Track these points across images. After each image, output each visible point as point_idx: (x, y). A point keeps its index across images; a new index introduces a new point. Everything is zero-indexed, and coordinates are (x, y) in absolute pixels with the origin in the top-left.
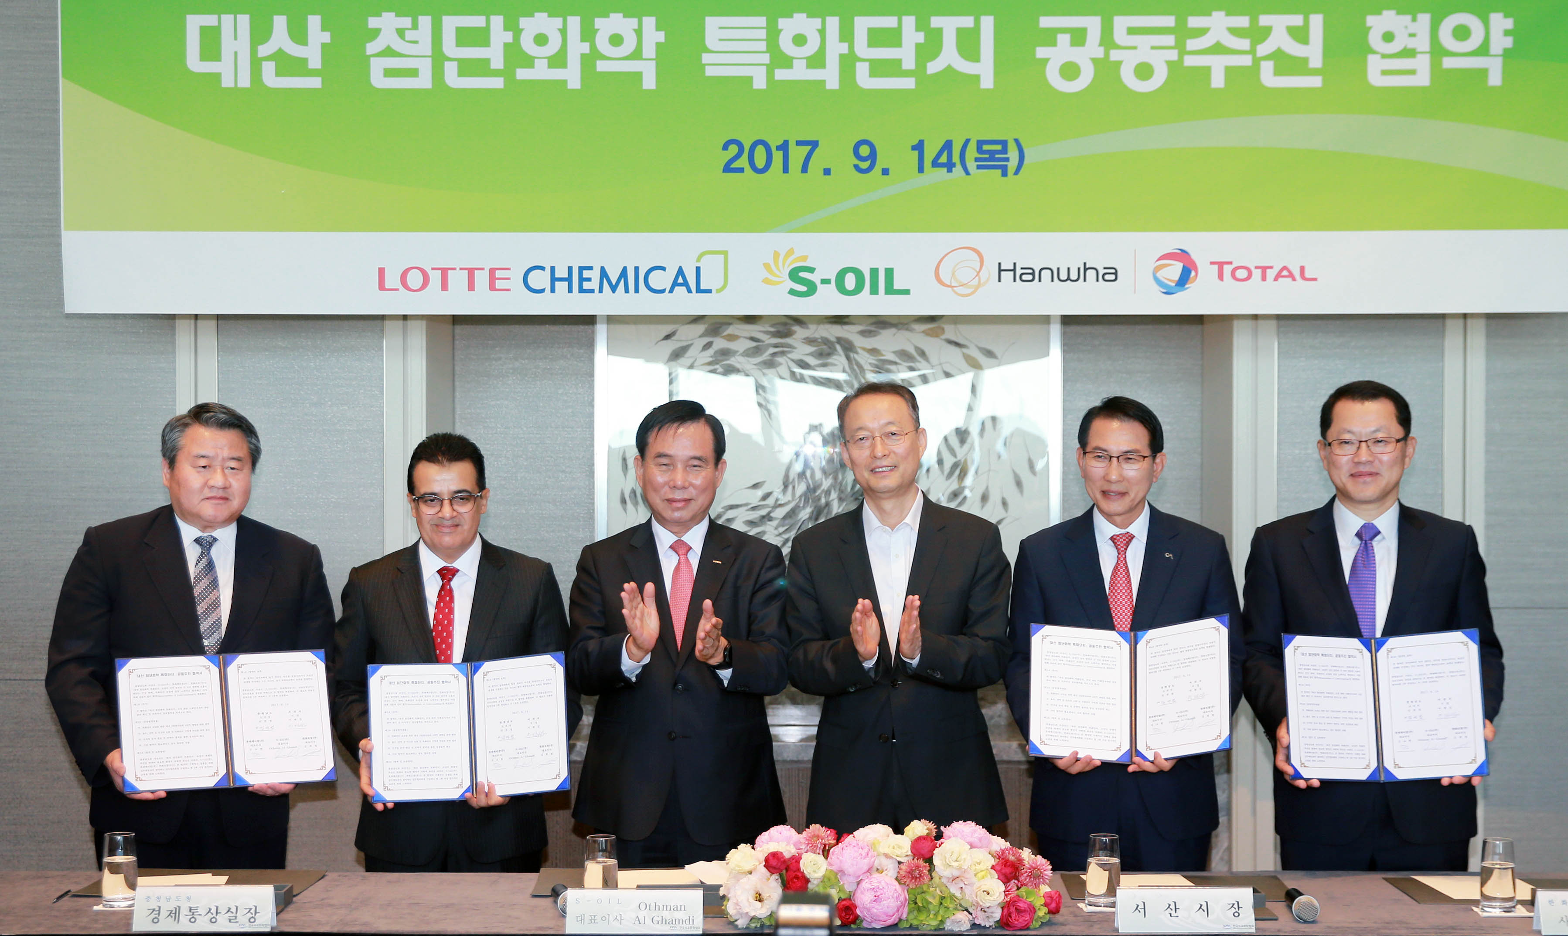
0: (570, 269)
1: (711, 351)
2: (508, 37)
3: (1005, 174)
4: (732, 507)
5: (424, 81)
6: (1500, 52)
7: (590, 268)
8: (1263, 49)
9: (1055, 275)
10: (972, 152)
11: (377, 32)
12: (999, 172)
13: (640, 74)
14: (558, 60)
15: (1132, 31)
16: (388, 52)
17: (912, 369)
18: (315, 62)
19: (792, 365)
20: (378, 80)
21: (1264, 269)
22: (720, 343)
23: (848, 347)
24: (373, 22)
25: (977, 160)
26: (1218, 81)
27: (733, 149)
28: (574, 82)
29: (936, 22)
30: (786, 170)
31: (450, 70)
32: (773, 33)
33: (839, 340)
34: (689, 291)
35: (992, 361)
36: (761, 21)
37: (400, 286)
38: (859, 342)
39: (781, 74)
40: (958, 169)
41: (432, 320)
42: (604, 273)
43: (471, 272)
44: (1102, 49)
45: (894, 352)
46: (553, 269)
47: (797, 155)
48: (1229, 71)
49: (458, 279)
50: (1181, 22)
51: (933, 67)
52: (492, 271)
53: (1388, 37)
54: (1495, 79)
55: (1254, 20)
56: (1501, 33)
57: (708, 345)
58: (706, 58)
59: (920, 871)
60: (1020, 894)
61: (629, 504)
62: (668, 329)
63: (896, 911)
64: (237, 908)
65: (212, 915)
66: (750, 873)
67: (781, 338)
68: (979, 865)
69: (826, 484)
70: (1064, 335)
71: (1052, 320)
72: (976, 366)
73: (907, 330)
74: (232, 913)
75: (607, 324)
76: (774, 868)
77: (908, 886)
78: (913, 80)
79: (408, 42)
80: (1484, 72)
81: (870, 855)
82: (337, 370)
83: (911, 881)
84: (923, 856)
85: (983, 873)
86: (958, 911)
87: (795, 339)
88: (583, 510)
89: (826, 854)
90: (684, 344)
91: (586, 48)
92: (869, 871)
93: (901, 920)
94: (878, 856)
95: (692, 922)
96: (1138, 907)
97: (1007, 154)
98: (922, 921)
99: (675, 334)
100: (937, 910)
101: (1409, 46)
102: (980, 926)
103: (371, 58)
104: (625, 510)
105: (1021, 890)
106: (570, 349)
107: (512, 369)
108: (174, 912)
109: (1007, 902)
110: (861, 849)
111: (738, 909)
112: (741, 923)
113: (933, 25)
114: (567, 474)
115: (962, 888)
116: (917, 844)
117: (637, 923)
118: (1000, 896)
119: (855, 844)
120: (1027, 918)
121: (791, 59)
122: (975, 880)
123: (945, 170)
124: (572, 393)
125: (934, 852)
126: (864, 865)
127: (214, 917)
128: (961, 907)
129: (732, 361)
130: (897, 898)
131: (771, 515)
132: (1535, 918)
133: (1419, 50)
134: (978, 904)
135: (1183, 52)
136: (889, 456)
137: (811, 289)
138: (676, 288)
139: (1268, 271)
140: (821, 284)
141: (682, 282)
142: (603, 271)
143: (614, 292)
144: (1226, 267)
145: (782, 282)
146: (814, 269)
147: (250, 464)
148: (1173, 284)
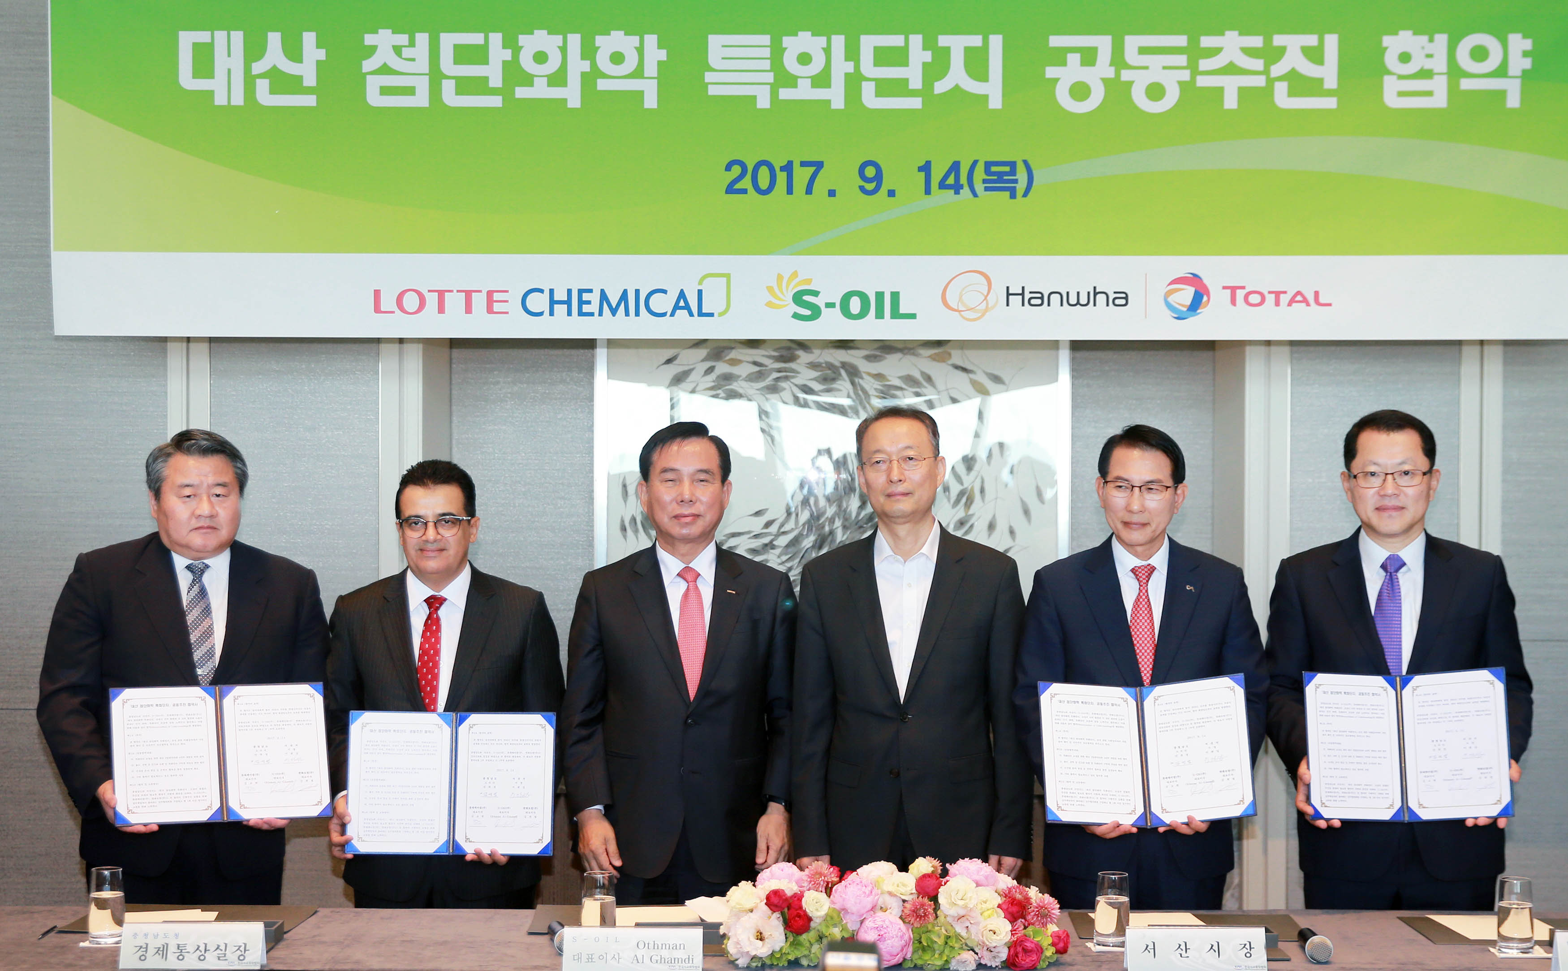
0: (569, 292)
1: (713, 376)
2: (507, 55)
3: (1013, 196)
4: (735, 534)
5: (421, 99)
6: (1518, 73)
7: (590, 291)
8: (1277, 70)
9: (1064, 299)
10: (979, 174)
11: (373, 49)
12: (1008, 194)
13: (642, 93)
14: (558, 79)
15: (1143, 51)
16: (385, 70)
17: (918, 395)
18: (310, 80)
19: (796, 390)
20: (374, 98)
21: (1278, 294)
22: (722, 368)
23: (853, 372)
24: (369, 39)
25: (985, 181)
26: (1231, 102)
27: (736, 170)
28: (574, 102)
29: (943, 41)
30: (790, 191)
31: (448, 87)
32: (777, 53)
33: (844, 365)
34: (691, 315)
35: (1000, 387)
36: (766, 39)
37: (395, 309)
38: (864, 366)
39: (785, 94)
40: (966, 191)
41: (429, 344)
42: (603, 296)
43: (468, 294)
44: (1113, 69)
45: (900, 378)
46: (552, 291)
47: (802, 175)
48: (1243, 92)
49: (455, 302)
50: (1194, 41)
51: (941, 87)
52: (490, 294)
53: (1405, 58)
54: (1513, 101)
55: (1268, 40)
56: (1520, 54)
57: (710, 370)
58: (709, 77)
59: (925, 909)
60: (1027, 933)
61: (629, 532)
62: (669, 353)
63: (900, 948)
64: (226, 945)
65: (201, 951)
66: (751, 911)
67: (785, 362)
68: (985, 902)
69: (830, 511)
70: (1073, 360)
71: (1061, 346)
72: (983, 391)
73: (914, 354)
74: (221, 950)
75: (608, 348)
76: (776, 906)
77: (912, 924)
78: (919, 100)
79: (405, 59)
80: (1501, 95)
81: (873, 893)
82: (331, 394)
83: (916, 919)
84: (927, 893)
85: (989, 912)
86: (964, 950)
87: (799, 364)
88: (583, 538)
89: (828, 891)
90: (686, 368)
91: (586, 66)
92: (873, 909)
93: (904, 959)
94: (882, 893)
95: (691, 962)
96: (1147, 946)
97: (1015, 175)
98: (926, 960)
99: (676, 359)
100: (942, 948)
101: (1426, 67)
102: (986, 965)
103: (368, 77)
104: (625, 537)
105: (1027, 929)
106: (569, 373)
107: (510, 393)
108: (161, 949)
109: (1014, 941)
110: (864, 887)
111: (739, 946)
112: (742, 962)
113: (940, 44)
114: (566, 501)
115: (967, 927)
116: (922, 881)
117: (635, 962)
118: (1006, 935)
119: (858, 882)
120: (1034, 957)
121: (796, 78)
122: (981, 919)
123: (952, 191)
124: (571, 418)
125: (940, 890)
126: (868, 902)
127: (202, 955)
128: (966, 945)
129: (735, 386)
130: (902, 937)
131: (774, 543)
132: (1553, 959)
133: (1436, 71)
134: (984, 943)
135: (1195, 72)
136: (905, 481)
137: (816, 312)
138: (678, 311)
139: (1282, 296)
140: (826, 307)
141: (684, 305)
142: (603, 294)
143: (614, 315)
144: (1238, 291)
145: (787, 305)
146: (819, 292)
147: (237, 490)
148: (1185, 309)
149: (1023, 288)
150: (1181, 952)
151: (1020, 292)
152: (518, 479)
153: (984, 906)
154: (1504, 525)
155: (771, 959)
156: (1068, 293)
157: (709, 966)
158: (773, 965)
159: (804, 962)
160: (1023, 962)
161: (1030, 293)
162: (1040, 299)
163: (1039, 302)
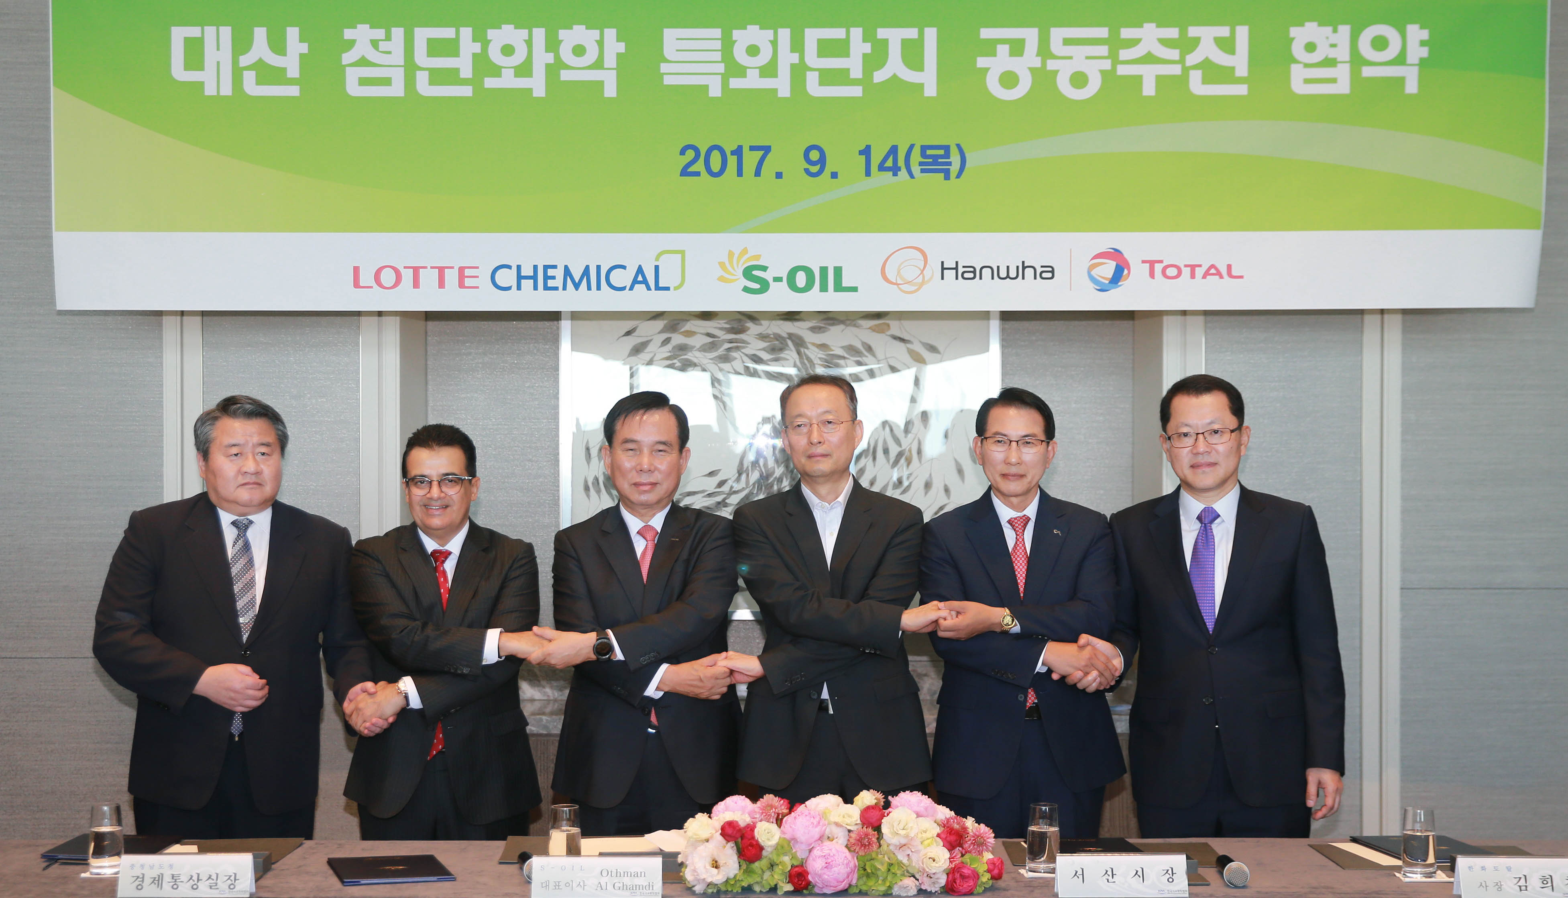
0: (535, 268)
1: (669, 347)
2: (477, 48)
3: (947, 177)
4: (693, 492)
5: (397, 90)
6: (1417, 61)
7: (555, 267)
8: (1192, 59)
9: (995, 273)
10: (916, 157)
11: (352, 43)
12: (942, 175)
13: (602, 83)
14: (524, 70)
15: (1067, 42)
16: (363, 62)
17: (860, 364)
18: (293, 72)
19: (745, 359)
20: (353, 89)
21: (1193, 268)
22: (677, 339)
23: (799, 343)
24: (348, 34)
25: (921, 164)
26: (1149, 89)
27: (691, 154)
28: (540, 91)
29: (882, 33)
30: (740, 173)
31: (422, 78)
32: (728, 44)
33: (791, 336)
34: (649, 288)
35: (935, 356)
36: (717, 33)
37: (374, 284)
38: (810, 338)
39: (735, 83)
40: (903, 173)
41: (406, 316)
42: (567, 272)
43: (441, 270)
44: (1040, 58)
45: (842, 347)
46: (519, 267)
47: (751, 159)
48: (1160, 80)
49: (429, 278)
50: (1114, 33)
51: (879, 76)
52: (462, 270)
53: (1310, 47)
54: (1412, 87)
55: (1183, 32)
56: (1417, 43)
57: (667, 341)
58: (664, 68)
59: (869, 839)
60: (964, 861)
61: (592, 491)
62: (628, 325)
63: (846, 875)
64: (217, 875)
65: (194, 881)
66: (707, 841)
67: (736, 333)
68: (925, 832)
70: (1003, 331)
71: (991, 315)
72: (920, 360)
73: (855, 326)
74: (213, 880)
75: (572, 320)
76: (730, 836)
77: (857, 852)
78: (860, 88)
79: (381, 52)
80: (1400, 81)
81: (821, 824)
82: (315, 364)
83: (860, 848)
84: (871, 823)
85: (929, 841)
86: (906, 876)
87: (748, 335)
88: (549, 497)
89: (779, 822)
90: (644, 339)
91: (550, 58)
92: (821, 838)
93: (850, 885)
94: (829, 824)
95: (651, 888)
96: (1076, 872)
97: (949, 158)
98: (871, 886)
99: (635, 331)
100: (885, 875)
101: (1330, 56)
102: (926, 890)
103: (347, 68)
104: (588, 496)
105: (965, 857)
106: (536, 345)
107: (481, 363)
108: (157, 879)
109: (952, 868)
110: (812, 819)
111: (696, 874)
112: (699, 889)
113: (879, 37)
114: (534, 463)
115: (909, 855)
116: (866, 812)
117: (599, 888)
118: (945, 862)
119: (807, 814)
120: (971, 883)
121: (745, 68)
122: (921, 847)
123: (891, 173)
124: (537, 387)
125: (883, 821)
126: (816, 832)
127: (195, 884)
128: (908, 872)
129: (690, 356)
130: (847, 864)
131: (726, 501)
132: (1455, 883)
133: (1339, 60)
134: (924, 869)
135: (1116, 62)
136: (824, 443)
137: (764, 286)
138: (636, 285)
139: (1197, 269)
140: (774, 281)
141: (642, 280)
142: (567, 269)
143: (577, 289)
144: (1157, 265)
145: (737, 280)
146: (767, 267)
147: (278, 450)
148: (1107, 282)
149: (957, 263)
150: (1108, 877)
151: (954, 266)
152: (489, 443)
153: (924, 835)
154: (1403, 482)
155: (726, 886)
156: (998, 267)
157: (668, 892)
158: (727, 891)
159: (757, 888)
160: (961, 888)
161: (964, 267)
162: (972, 273)
163: (971, 275)
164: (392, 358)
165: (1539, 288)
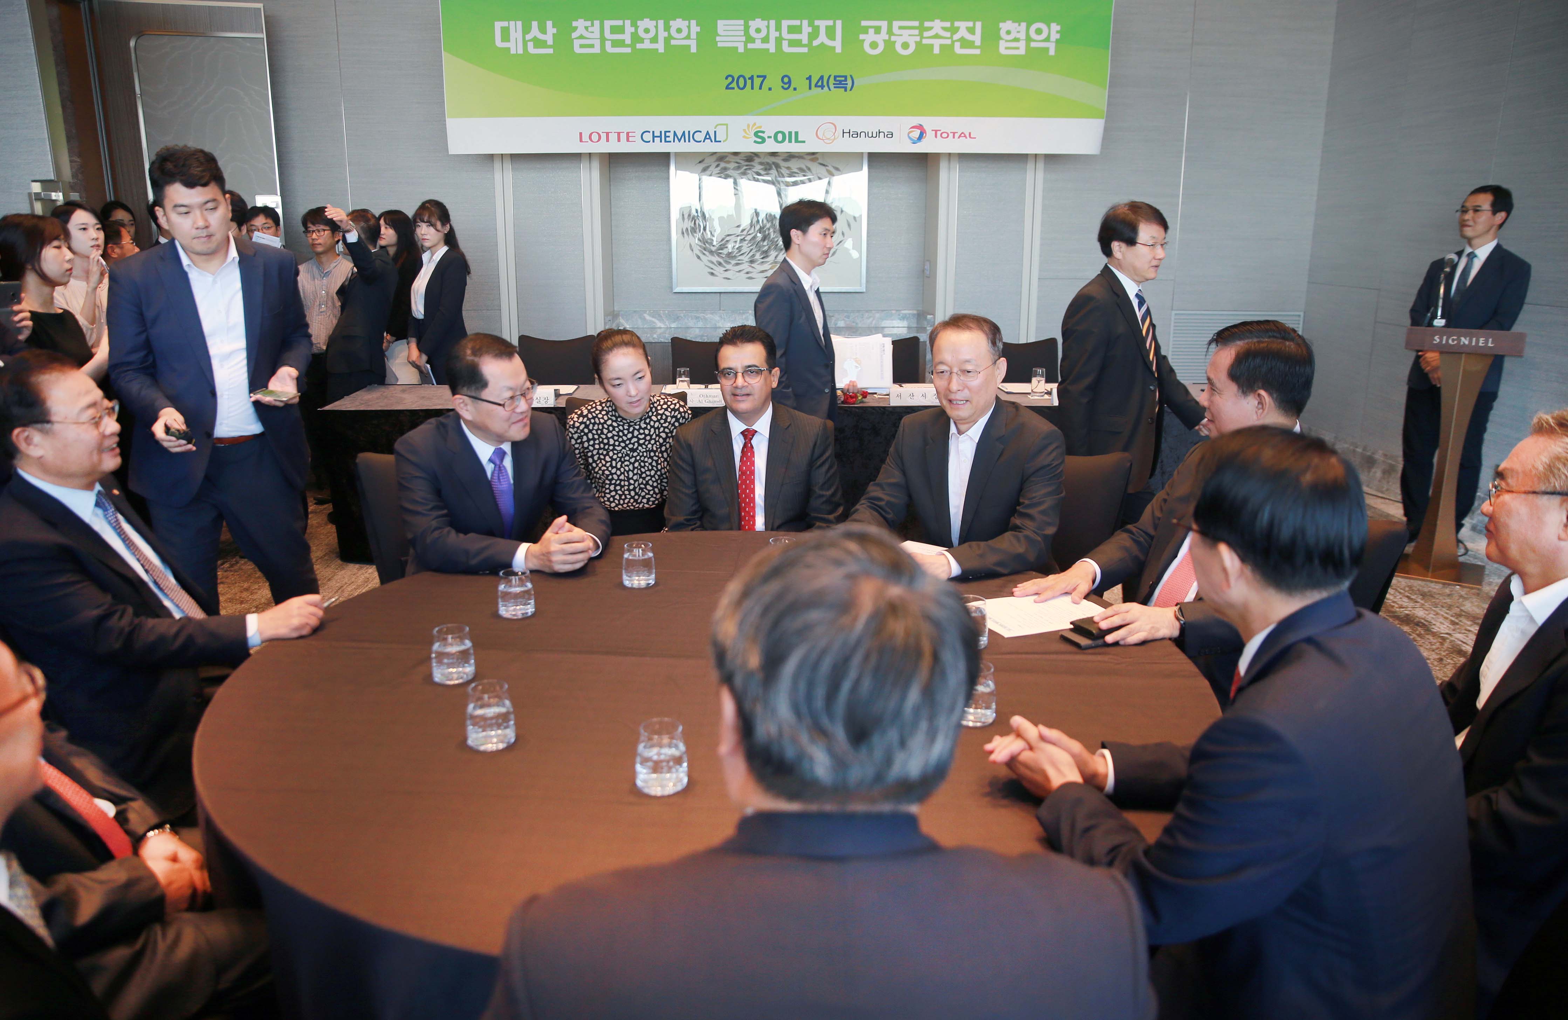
0: (661, 132)
1: (719, 168)
2: (633, 30)
3: (846, 90)
4: (728, 235)
5: (597, 50)
6: (1054, 40)
7: (670, 132)
8: (956, 37)
9: (867, 135)
10: (832, 81)
11: (576, 28)
12: (843, 89)
13: (690, 46)
14: (654, 40)
15: (900, 28)
16: (581, 37)
17: (804, 176)
18: (550, 42)
19: (754, 174)
20: (577, 50)
21: (954, 133)
22: (723, 165)
23: (777, 166)
24: (574, 24)
25: (834, 84)
26: (936, 50)
27: (730, 79)
28: (661, 50)
29: (817, 23)
30: (752, 88)
31: (608, 44)
32: (747, 28)
33: (774, 163)
34: (712, 141)
35: (838, 172)
36: (742, 22)
37: (589, 140)
38: (782, 164)
39: (750, 46)
40: (826, 88)
41: (601, 155)
42: (675, 134)
43: (619, 134)
44: (888, 35)
45: (797, 168)
46: (653, 132)
47: (757, 81)
48: (942, 47)
49: (613, 137)
50: (921, 24)
51: (815, 43)
52: (628, 133)
53: (1008, 33)
54: (1052, 52)
55: (952, 24)
56: (1055, 32)
57: (718, 166)
58: (718, 39)
61: (685, 234)
62: (701, 159)
67: (750, 162)
69: (768, 225)
70: (869, 161)
71: (864, 155)
72: (831, 174)
73: (803, 158)
75: (676, 157)
78: (807, 49)
79: (589, 32)
80: (1047, 49)
87: (755, 163)
88: (666, 237)
90: (707, 165)
91: (666, 34)
97: (846, 82)
99: (704, 161)
101: (1017, 37)
103: (575, 40)
104: (683, 237)
106: (660, 168)
113: (815, 24)
121: (755, 39)
123: (820, 88)
124: (660, 187)
129: (728, 172)
133: (1021, 39)
135: (922, 37)
137: (763, 141)
138: (706, 140)
139: (956, 134)
140: (768, 138)
141: (709, 137)
143: (679, 142)
144: (938, 132)
145: (751, 137)
146: (765, 132)
148: (916, 140)
149: (849, 130)
154: (1042, 231)
156: (868, 132)
161: (853, 132)
163: (856, 136)
164: (596, 174)
165: (1102, 145)
